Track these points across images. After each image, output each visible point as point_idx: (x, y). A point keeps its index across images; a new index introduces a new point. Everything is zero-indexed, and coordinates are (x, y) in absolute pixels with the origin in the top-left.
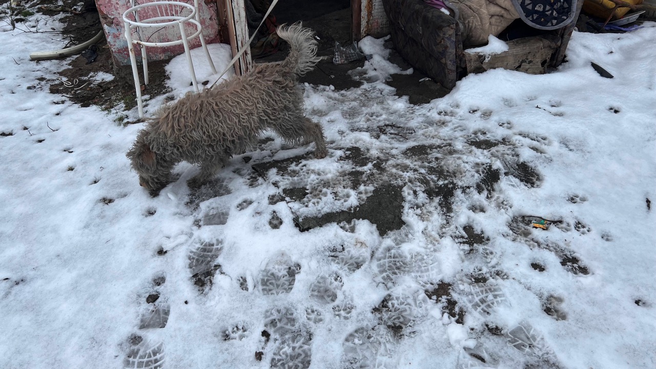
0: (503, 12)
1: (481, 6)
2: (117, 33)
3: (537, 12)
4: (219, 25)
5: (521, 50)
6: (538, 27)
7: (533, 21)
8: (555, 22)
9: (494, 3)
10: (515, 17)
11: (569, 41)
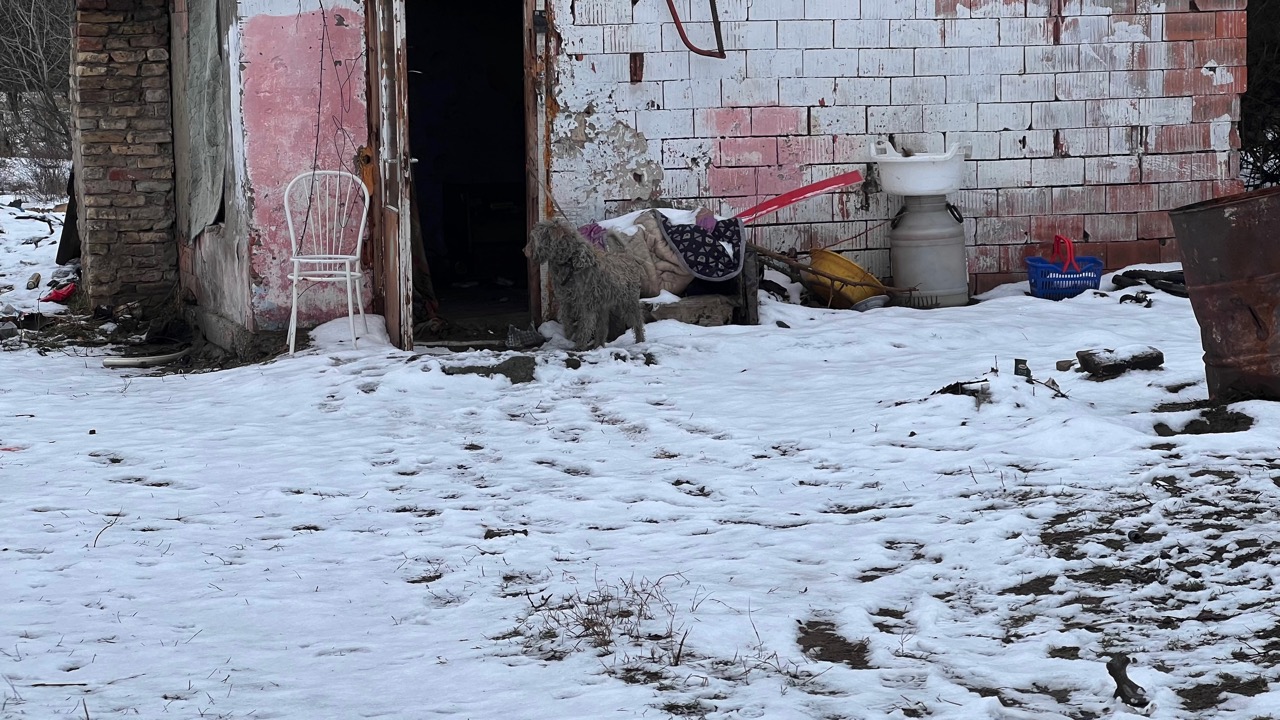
0: (673, 267)
1: (645, 259)
2: (263, 293)
3: (700, 263)
4: (373, 293)
5: (691, 302)
6: (704, 277)
7: (698, 272)
8: (720, 273)
9: (662, 259)
10: (686, 272)
11: (758, 304)
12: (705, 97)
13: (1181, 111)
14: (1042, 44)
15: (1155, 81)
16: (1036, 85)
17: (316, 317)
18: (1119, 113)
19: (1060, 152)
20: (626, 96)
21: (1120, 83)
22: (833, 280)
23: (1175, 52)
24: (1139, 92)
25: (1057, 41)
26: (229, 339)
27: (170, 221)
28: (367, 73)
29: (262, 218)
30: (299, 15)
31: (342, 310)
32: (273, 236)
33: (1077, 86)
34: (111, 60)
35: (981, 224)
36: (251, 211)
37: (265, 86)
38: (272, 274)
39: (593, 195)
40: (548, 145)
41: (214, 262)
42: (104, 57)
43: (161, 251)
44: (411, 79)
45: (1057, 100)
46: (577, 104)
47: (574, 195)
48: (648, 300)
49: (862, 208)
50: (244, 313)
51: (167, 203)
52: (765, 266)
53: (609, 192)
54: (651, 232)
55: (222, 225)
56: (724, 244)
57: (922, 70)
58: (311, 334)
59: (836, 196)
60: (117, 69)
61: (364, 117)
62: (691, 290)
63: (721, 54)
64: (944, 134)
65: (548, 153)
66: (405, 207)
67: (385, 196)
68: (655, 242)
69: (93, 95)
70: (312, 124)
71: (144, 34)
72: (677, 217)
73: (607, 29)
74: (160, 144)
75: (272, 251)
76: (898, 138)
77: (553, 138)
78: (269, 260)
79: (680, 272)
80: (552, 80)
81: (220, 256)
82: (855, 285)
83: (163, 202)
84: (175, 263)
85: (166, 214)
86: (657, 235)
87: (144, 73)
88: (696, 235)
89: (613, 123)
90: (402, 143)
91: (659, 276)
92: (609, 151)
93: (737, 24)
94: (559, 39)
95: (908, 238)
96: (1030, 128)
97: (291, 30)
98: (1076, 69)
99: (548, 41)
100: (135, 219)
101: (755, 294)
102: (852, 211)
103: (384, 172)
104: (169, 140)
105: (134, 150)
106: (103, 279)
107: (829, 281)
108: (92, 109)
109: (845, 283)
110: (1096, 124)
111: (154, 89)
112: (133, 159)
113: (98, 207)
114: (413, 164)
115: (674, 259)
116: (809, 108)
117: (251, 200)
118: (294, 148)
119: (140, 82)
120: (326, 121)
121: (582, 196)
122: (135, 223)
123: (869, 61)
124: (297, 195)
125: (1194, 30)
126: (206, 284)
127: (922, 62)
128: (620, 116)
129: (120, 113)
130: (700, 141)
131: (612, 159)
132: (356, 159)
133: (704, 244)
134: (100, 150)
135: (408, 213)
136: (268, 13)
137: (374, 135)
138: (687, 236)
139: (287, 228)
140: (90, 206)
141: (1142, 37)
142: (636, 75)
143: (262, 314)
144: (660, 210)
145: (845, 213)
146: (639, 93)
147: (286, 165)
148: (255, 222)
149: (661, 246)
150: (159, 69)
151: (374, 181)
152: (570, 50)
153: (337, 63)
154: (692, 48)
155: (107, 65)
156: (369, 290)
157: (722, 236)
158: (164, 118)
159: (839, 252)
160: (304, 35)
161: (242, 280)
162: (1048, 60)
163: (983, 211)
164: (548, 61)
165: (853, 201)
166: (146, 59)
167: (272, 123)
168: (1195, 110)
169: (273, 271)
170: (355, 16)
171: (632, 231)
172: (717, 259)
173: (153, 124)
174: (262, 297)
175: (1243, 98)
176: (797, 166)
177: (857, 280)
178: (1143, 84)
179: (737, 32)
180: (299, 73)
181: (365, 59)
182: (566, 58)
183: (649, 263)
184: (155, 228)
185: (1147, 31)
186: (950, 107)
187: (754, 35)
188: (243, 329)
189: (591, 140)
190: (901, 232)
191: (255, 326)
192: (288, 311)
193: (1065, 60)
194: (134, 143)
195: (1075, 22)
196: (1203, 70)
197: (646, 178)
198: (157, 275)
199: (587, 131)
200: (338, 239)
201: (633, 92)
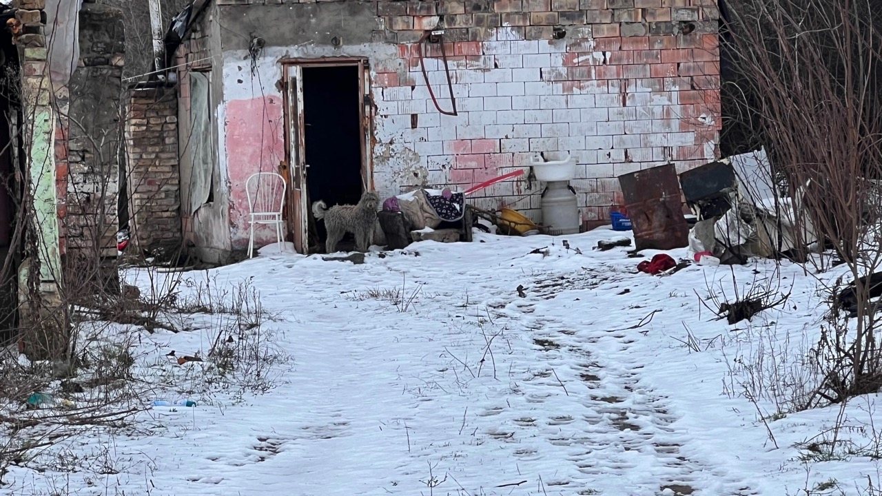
0: (431, 216)
1: (417, 211)
2: (236, 232)
3: (444, 213)
4: (288, 231)
5: (438, 232)
6: (445, 220)
7: (443, 218)
8: (454, 218)
9: (426, 212)
10: (437, 218)
11: (471, 233)
12: (449, 135)
13: (689, 139)
14: (617, 105)
15: (675, 124)
16: (613, 127)
17: (260, 244)
18: (657, 140)
19: (628, 160)
20: (410, 135)
21: (657, 125)
22: (510, 222)
23: (685, 110)
24: (667, 130)
25: (624, 105)
26: (217, 257)
27: (177, 206)
28: (284, 126)
29: (235, 196)
30: (253, 99)
31: (273, 240)
32: (240, 204)
33: (635, 127)
34: (148, 122)
35: (588, 196)
36: (230, 192)
37: (236, 133)
38: (240, 222)
39: (394, 183)
40: (372, 160)
41: (207, 221)
42: (145, 121)
43: (173, 222)
44: (306, 128)
45: (625, 134)
46: (386, 140)
47: (385, 183)
48: (419, 231)
49: (528, 188)
50: (225, 243)
51: (176, 196)
52: (479, 217)
53: (402, 182)
54: (421, 199)
55: (211, 203)
56: (455, 205)
57: (556, 120)
58: (259, 251)
59: (515, 183)
60: (151, 127)
61: (283, 147)
62: (440, 226)
63: (455, 114)
64: (569, 151)
65: (372, 163)
66: (304, 187)
67: (293, 184)
68: (423, 204)
69: (139, 141)
70: (258, 151)
71: (165, 109)
72: (433, 192)
73: (400, 103)
74: (173, 166)
75: (240, 212)
76: (545, 154)
77: (374, 156)
78: (238, 215)
79: (434, 218)
80: (373, 128)
81: (211, 218)
82: (521, 224)
83: (174, 196)
84: (180, 228)
85: (175, 202)
86: (423, 201)
87: (165, 129)
88: (442, 200)
89: (403, 148)
90: (302, 158)
91: (424, 220)
92: (402, 162)
93: (464, 99)
94: (376, 108)
95: (548, 202)
96: (612, 148)
97: (249, 106)
98: (635, 118)
99: (371, 109)
100: (160, 205)
101: (470, 228)
102: (523, 190)
103: (293, 173)
104: (177, 163)
105: (159, 169)
106: (144, 237)
107: (508, 223)
108: (139, 148)
109: (516, 224)
110: (646, 146)
111: (170, 137)
112: (159, 174)
113: (142, 199)
114: (307, 168)
115: (431, 211)
116: (500, 140)
117: (230, 187)
118: (249, 162)
119: (162, 134)
120: (265, 149)
121: (388, 184)
122: (160, 207)
123: (530, 116)
124: (251, 185)
125: (694, 99)
126: (201, 234)
127: (556, 115)
128: (406, 145)
129: (153, 150)
130: (446, 157)
131: (403, 166)
132: (279, 167)
133: (445, 204)
134: (142, 169)
135: (305, 190)
136: (238, 99)
137: (288, 155)
138: (437, 201)
139: (247, 200)
140: (138, 199)
141: (667, 103)
142: (414, 125)
143: (235, 242)
144: (426, 190)
145: (519, 191)
146: (415, 134)
147: (246, 170)
148: (231, 198)
149: (425, 206)
150: (173, 127)
151: (288, 178)
152: (381, 113)
153: (270, 121)
154: (441, 111)
155: (147, 125)
156: (286, 230)
157: (455, 201)
158: (175, 152)
159: (517, 210)
160: (254, 108)
161: (225, 227)
162: (620, 114)
163: (590, 190)
164: (371, 118)
165: (524, 185)
166: (166, 122)
167: (240, 151)
168: (696, 139)
169: (241, 221)
170: (279, 99)
171: (411, 199)
172: (451, 211)
173: (169, 155)
174: (235, 234)
175: (721, 132)
176: (495, 168)
177: (522, 222)
178: (669, 126)
179: (463, 103)
180: (252, 126)
181: (283, 119)
182: (380, 117)
183: (419, 214)
184: (170, 209)
185: (670, 100)
186: (572, 138)
187: (471, 104)
188: (225, 251)
189: (393, 157)
190: (545, 199)
191: (232, 247)
192: (248, 241)
193: (629, 114)
194: (159, 165)
195: (633, 96)
196: (699, 119)
197: (419, 175)
198: (171, 235)
199: (391, 152)
200: (271, 205)
201: (413, 133)
